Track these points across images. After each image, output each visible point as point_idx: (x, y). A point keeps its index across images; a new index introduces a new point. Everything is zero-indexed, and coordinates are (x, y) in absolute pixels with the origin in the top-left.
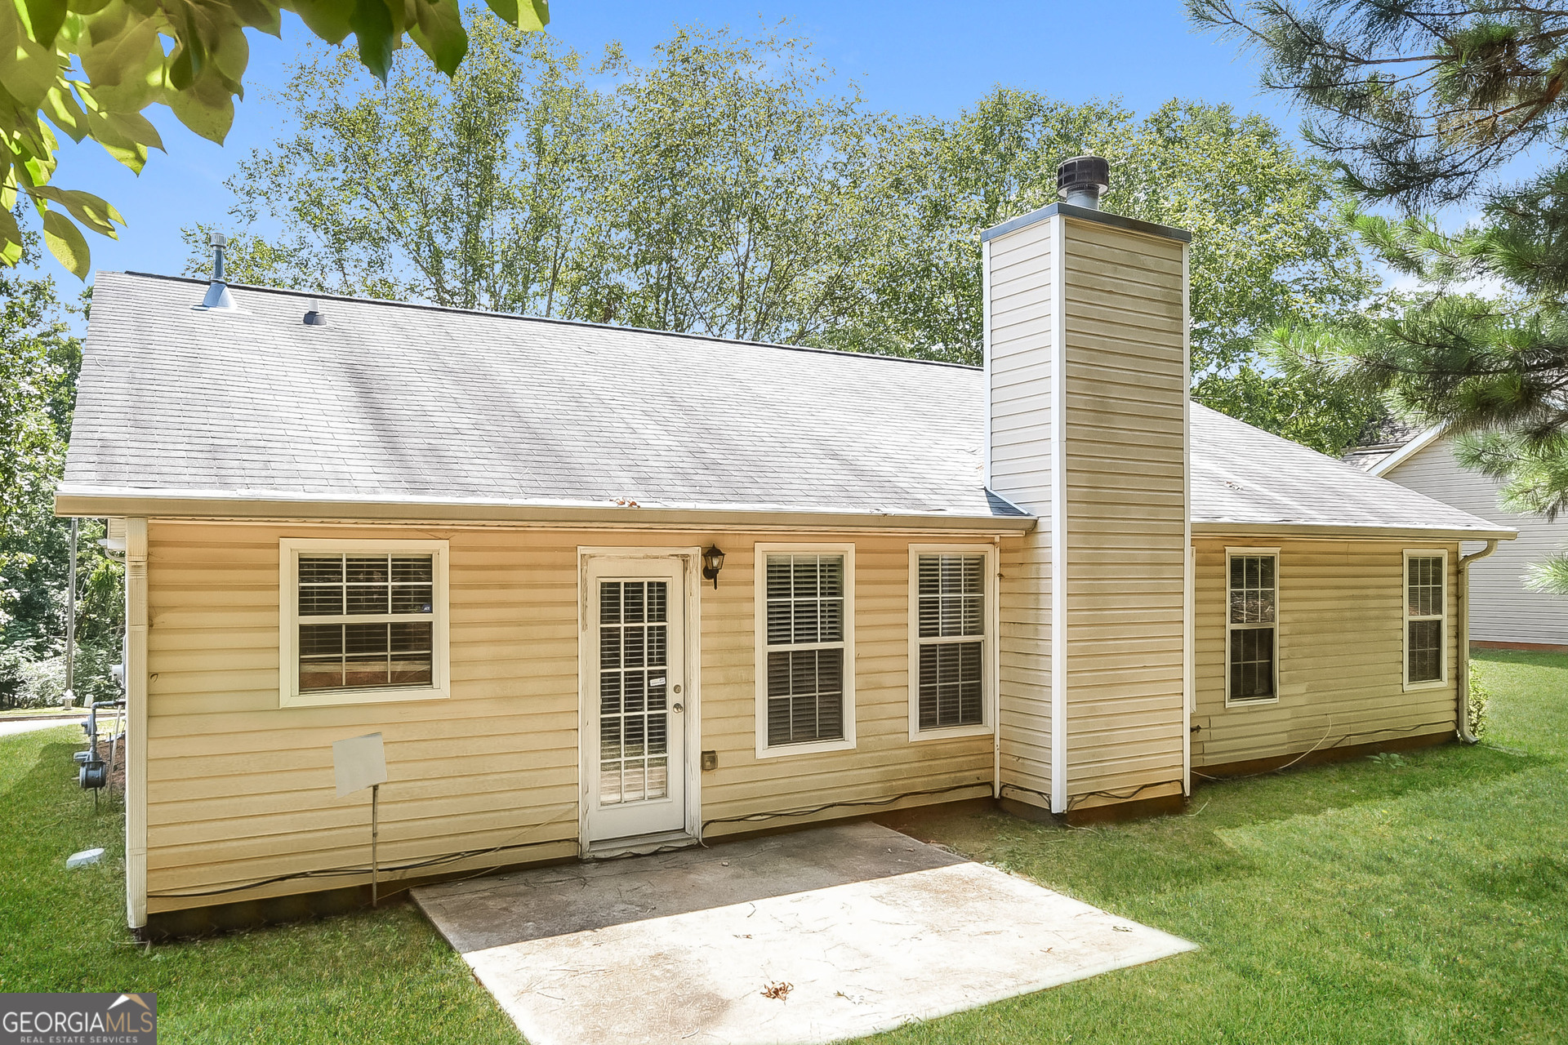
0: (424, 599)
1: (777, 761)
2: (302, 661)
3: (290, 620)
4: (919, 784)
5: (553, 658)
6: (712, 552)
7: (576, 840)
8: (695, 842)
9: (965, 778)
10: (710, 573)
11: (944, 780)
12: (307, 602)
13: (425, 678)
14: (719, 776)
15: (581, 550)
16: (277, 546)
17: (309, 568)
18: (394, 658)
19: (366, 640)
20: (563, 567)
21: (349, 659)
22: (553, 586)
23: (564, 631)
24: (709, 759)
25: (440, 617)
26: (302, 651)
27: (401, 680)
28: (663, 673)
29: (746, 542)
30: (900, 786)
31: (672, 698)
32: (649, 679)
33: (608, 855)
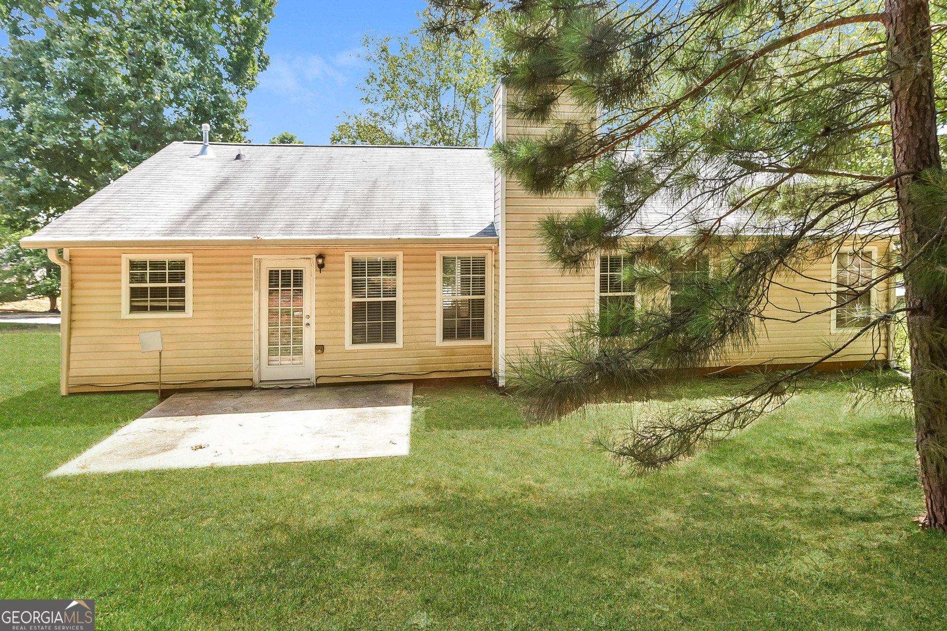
0: (181, 277)
1: (358, 351)
2: (131, 301)
3: (126, 286)
4: (443, 367)
5: (240, 302)
6: (320, 256)
7: (251, 380)
8: (312, 385)
9: (473, 366)
10: (321, 266)
11: (459, 366)
12: (133, 278)
13: (182, 309)
14: (325, 356)
15: (254, 257)
16: (121, 257)
17: (133, 265)
18: (170, 301)
19: (158, 293)
20: (246, 264)
21: (151, 301)
22: (241, 272)
23: (246, 291)
24: (320, 349)
25: (189, 284)
26: (132, 297)
27: (173, 309)
28: (301, 310)
29: (340, 251)
30: (431, 367)
31: (305, 321)
32: (294, 312)
33: (267, 387)
